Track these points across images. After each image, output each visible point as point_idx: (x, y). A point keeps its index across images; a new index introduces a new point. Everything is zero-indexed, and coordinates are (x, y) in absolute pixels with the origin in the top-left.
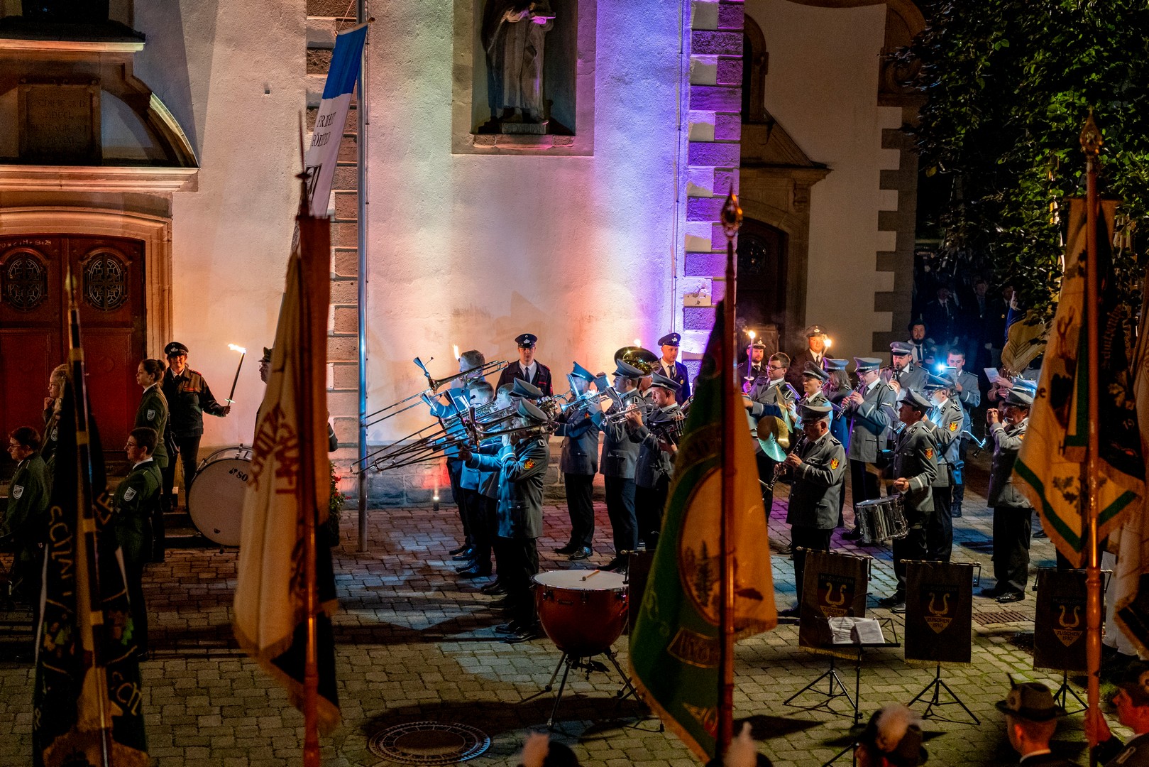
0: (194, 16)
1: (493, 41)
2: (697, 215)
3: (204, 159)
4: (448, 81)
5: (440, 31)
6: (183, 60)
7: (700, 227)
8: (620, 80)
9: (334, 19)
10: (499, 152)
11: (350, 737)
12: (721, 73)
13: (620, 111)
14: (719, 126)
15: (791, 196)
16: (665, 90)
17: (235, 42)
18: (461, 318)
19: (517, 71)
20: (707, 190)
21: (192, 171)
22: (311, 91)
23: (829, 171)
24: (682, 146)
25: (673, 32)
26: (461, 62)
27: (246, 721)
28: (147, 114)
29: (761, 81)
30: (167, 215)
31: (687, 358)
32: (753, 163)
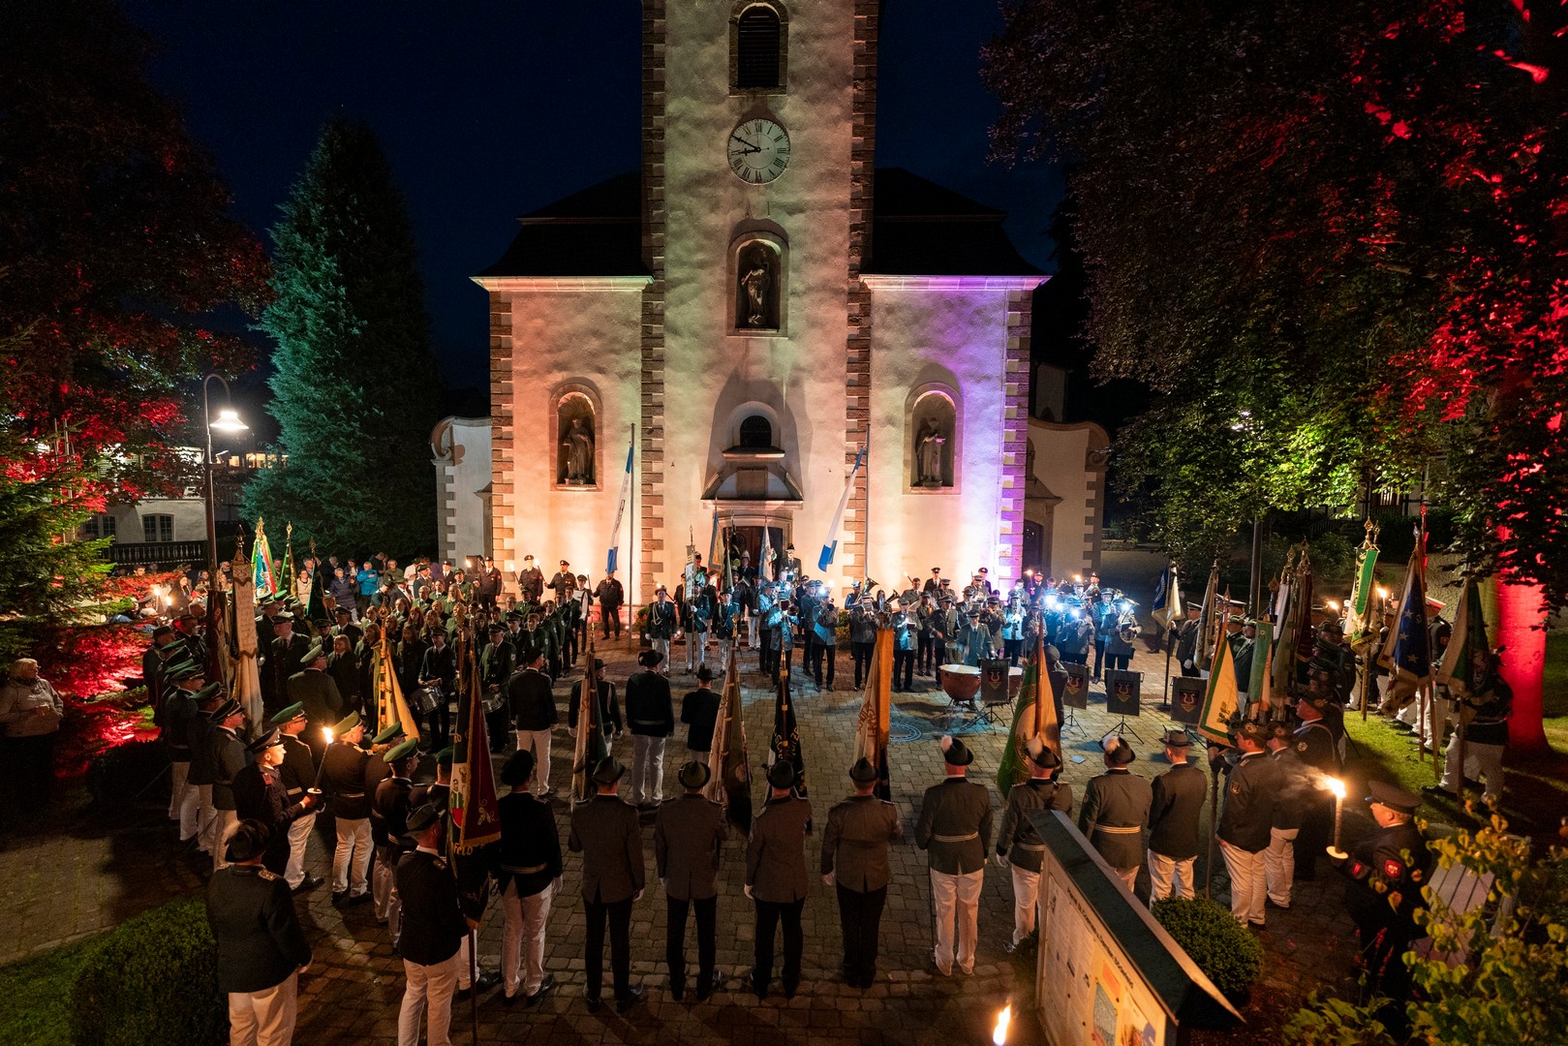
0: (803, 443)
1: (920, 449)
2: (1005, 519)
3: (805, 498)
4: (901, 465)
5: (898, 446)
6: (798, 460)
7: (1007, 523)
8: (973, 464)
9: (856, 442)
12: (1017, 460)
13: (973, 476)
14: (1016, 481)
15: (1045, 510)
16: (992, 467)
17: (818, 452)
18: (905, 560)
19: (929, 461)
20: (1010, 508)
21: (801, 502)
22: (847, 471)
24: (999, 490)
25: (995, 444)
28: (785, 481)
29: (1032, 463)
30: (791, 520)
31: (1001, 578)
32: (1028, 497)
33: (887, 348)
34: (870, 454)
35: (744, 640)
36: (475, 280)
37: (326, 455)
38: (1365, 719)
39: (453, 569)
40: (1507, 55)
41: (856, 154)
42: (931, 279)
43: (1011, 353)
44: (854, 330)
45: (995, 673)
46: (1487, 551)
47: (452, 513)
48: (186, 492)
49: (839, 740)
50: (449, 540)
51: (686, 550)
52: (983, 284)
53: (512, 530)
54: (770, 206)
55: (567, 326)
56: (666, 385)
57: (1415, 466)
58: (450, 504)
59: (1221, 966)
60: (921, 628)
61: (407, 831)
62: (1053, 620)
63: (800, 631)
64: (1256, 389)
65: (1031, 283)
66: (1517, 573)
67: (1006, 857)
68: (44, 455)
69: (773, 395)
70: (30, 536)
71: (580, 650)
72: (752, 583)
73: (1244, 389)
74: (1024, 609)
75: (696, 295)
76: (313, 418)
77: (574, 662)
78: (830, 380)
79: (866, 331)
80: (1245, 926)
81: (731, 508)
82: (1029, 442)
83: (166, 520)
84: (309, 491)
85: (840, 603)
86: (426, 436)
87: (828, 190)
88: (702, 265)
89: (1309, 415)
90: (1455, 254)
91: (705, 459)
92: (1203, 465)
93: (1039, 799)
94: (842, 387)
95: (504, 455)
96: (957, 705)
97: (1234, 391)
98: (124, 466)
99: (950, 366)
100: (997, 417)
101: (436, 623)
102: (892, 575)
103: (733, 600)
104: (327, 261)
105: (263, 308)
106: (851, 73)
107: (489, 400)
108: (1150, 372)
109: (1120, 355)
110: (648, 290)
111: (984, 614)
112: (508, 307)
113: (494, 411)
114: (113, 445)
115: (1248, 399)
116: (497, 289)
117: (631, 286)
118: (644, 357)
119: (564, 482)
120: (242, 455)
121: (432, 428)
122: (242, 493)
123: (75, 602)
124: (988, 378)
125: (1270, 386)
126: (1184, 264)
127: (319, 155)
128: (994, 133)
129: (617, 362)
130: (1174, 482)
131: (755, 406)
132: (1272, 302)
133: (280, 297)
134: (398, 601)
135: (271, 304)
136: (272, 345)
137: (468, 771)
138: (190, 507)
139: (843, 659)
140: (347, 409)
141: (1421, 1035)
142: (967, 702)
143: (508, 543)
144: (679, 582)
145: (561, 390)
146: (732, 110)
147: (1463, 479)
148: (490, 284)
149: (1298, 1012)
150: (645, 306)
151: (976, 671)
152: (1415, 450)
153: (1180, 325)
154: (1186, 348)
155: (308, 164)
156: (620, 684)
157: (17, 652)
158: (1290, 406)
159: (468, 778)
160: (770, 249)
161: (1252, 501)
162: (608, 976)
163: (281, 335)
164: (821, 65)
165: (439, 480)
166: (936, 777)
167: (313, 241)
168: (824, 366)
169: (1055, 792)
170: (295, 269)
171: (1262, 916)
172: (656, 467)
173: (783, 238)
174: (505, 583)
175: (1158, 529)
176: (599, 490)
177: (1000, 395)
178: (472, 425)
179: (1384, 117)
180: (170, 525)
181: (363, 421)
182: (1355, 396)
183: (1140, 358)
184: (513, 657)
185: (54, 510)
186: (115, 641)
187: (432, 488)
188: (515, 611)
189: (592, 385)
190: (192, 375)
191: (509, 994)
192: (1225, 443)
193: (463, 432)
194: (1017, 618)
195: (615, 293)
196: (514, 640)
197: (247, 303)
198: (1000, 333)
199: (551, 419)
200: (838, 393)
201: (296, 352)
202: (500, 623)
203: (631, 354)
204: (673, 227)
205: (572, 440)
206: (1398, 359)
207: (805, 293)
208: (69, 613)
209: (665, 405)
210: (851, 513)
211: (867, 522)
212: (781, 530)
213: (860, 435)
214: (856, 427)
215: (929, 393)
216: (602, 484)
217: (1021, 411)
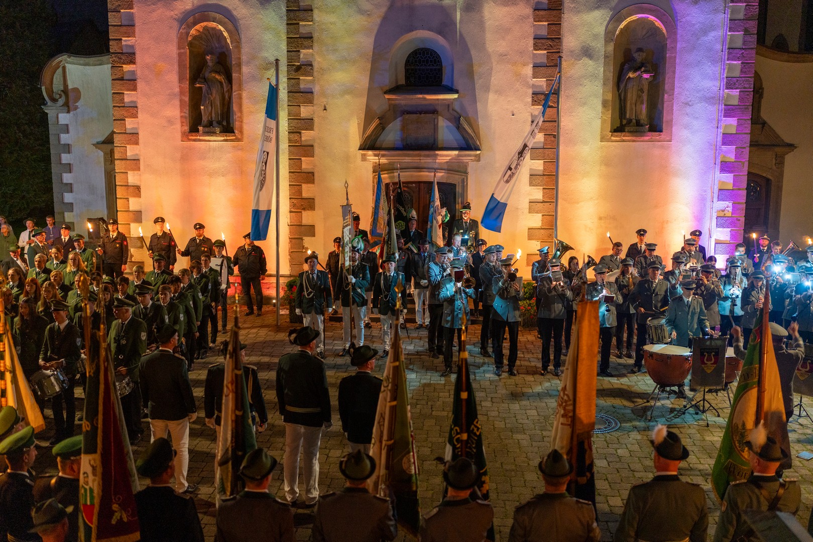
0: (480, 81)
1: (622, 86)
2: (725, 171)
3: (483, 147)
4: (599, 107)
5: (596, 83)
6: (474, 101)
7: (727, 177)
8: (687, 104)
9: (545, 79)
10: (624, 141)
11: (552, 416)
12: (741, 99)
13: (686, 120)
14: (739, 126)
15: (774, 161)
16: (711, 108)
17: (499, 92)
18: (603, 221)
19: (634, 101)
20: (731, 158)
21: (478, 152)
22: (533, 114)
23: (796, 147)
24: (718, 137)
25: (715, 79)
26: (606, 98)
27: (503, 405)
28: (459, 127)
29: (759, 102)
30: (466, 173)
31: (718, 243)
32: (754, 144)
34: (562, 93)
35: (409, 317)
39: (73, 234)
47: (69, 168)
49: (523, 431)
50: (66, 201)
51: (340, 210)
53: (138, 188)
56: (316, 14)
58: (65, 158)
60: (620, 300)
61: (33, 526)
62: (779, 292)
63: (476, 305)
69: (446, 26)
71: (220, 328)
72: (419, 249)
74: (745, 280)
77: (214, 341)
81: (395, 159)
82: (757, 77)
85: (525, 273)
86: (34, 76)
91: (364, 100)
93: (762, 499)
94: (528, 11)
95: (127, 99)
96: (663, 391)
100: (719, 47)
101: (55, 296)
102: (588, 239)
103: (397, 270)
107: (107, 32)
111: (699, 284)
113: (113, 46)
119: (197, 131)
121: (41, 69)
131: (423, 36)
134: (11, 272)
137: (98, 463)
139: (529, 338)
142: (676, 388)
143: (134, 204)
144: (334, 247)
145: (191, 20)
151: (686, 352)
156: (268, 367)
159: (99, 470)
165: (52, 130)
166: (637, 475)
169: (781, 491)
172: (305, 111)
174: (132, 250)
176: (238, 140)
177: (722, 18)
178: (88, 64)
184: (144, 336)
187: (44, 139)
188: (144, 282)
189: (227, 15)
193: (78, 71)
194: (736, 291)
196: (145, 315)
199: (180, 55)
200: (523, 18)
202: (128, 297)
205: (205, 80)
209: (316, 35)
210: (538, 165)
211: (557, 176)
212: (453, 186)
213: (550, 70)
214: (544, 60)
215: (634, 17)
216: (241, 132)
217: (748, 38)
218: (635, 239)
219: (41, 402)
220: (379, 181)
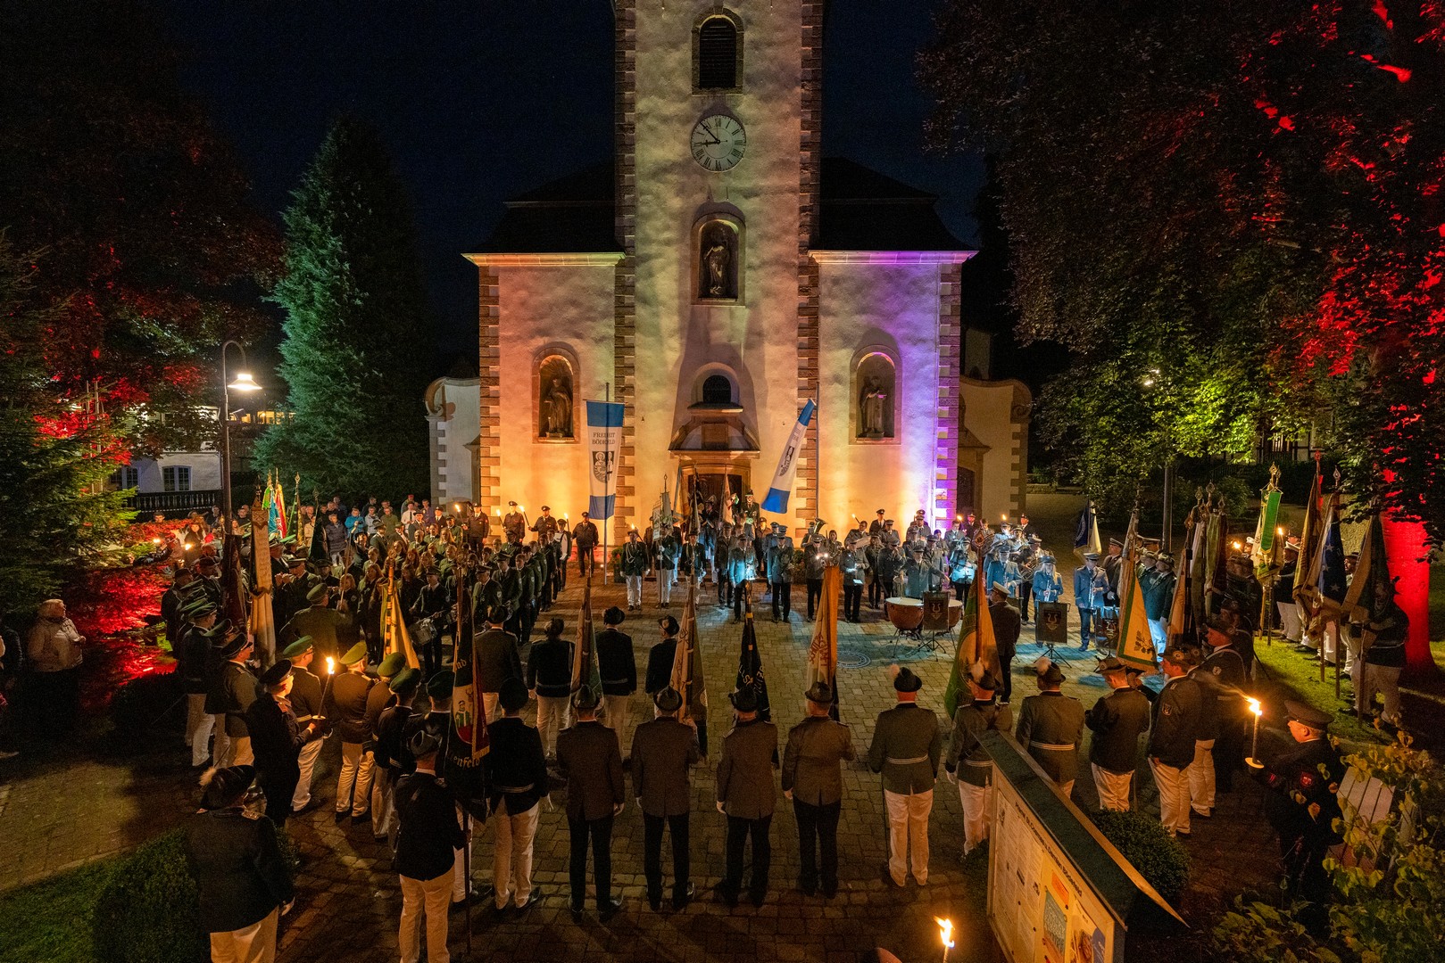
0: (759, 400)
1: (863, 404)
2: (941, 466)
3: (762, 447)
4: (847, 419)
5: (844, 402)
6: (755, 415)
7: (942, 470)
8: (911, 417)
9: (807, 398)
12: (950, 413)
13: (911, 428)
14: (950, 432)
15: (976, 458)
16: (928, 420)
17: (773, 408)
19: (872, 415)
20: (945, 456)
21: (758, 452)
23: (991, 448)
24: (935, 441)
25: (931, 399)
28: (743, 432)
29: (964, 416)
30: (749, 467)
31: (938, 519)
32: (961, 446)
33: (834, 315)
34: (820, 408)
36: (467, 256)
37: (329, 412)
38: (1269, 644)
39: (446, 514)
40: (1374, 59)
41: (804, 145)
42: (872, 254)
43: (943, 319)
44: (804, 299)
45: (936, 605)
46: (1375, 492)
47: (444, 463)
48: (203, 445)
49: (796, 667)
50: (440, 488)
52: (918, 258)
53: (498, 479)
54: (728, 191)
55: (548, 297)
56: (636, 348)
57: (1306, 416)
58: (441, 456)
59: (1153, 873)
64: (1164, 348)
65: (960, 257)
66: (1403, 511)
67: (955, 774)
68: (77, 414)
69: (733, 359)
70: (63, 487)
73: (1154, 349)
75: (663, 269)
76: (319, 379)
77: (555, 598)
78: (783, 344)
79: (815, 300)
80: (1173, 836)
81: (696, 457)
82: (961, 398)
83: (184, 472)
84: (314, 445)
86: (420, 394)
87: (780, 177)
88: (668, 243)
89: (1211, 371)
90: (1335, 230)
91: (672, 414)
92: (1119, 417)
93: (983, 719)
94: (794, 349)
95: (491, 412)
96: (902, 634)
97: (1144, 350)
98: (147, 423)
99: (890, 331)
100: (932, 376)
102: (841, 517)
104: (333, 240)
105: (275, 282)
106: (799, 75)
107: (478, 362)
108: (1068, 335)
109: (1042, 320)
110: (621, 265)
112: (495, 280)
113: (482, 372)
114: (139, 403)
115: (1157, 358)
116: (486, 264)
117: (606, 261)
118: (617, 323)
119: (545, 436)
120: (253, 413)
121: (425, 388)
122: (255, 447)
123: (102, 546)
124: (924, 341)
125: (1176, 346)
126: (1096, 240)
127: (328, 146)
128: (928, 126)
129: (593, 328)
130: (1093, 432)
131: (716, 366)
132: (1178, 272)
133: (291, 272)
134: (396, 544)
135: (284, 278)
136: (284, 314)
138: (206, 459)
140: (349, 371)
141: (1339, 936)
143: (494, 491)
144: (649, 524)
145: (542, 353)
146: (694, 107)
147: (1353, 427)
148: (479, 259)
149: (1225, 915)
150: (618, 278)
152: (1306, 403)
153: (1095, 294)
154: (1101, 312)
155: (317, 156)
157: (49, 592)
158: (1194, 364)
160: (729, 229)
161: (1162, 449)
162: (591, 889)
163: (291, 306)
164: (773, 69)
165: (432, 434)
167: (321, 222)
168: (777, 331)
169: (997, 713)
170: (305, 247)
171: (1187, 825)
172: (627, 422)
173: (740, 219)
174: (492, 527)
175: (1079, 474)
176: (576, 442)
177: (934, 355)
178: (462, 385)
179: (1271, 113)
180: (187, 476)
181: (364, 382)
182: (1252, 355)
183: (1060, 322)
185: (84, 463)
186: (138, 582)
187: (425, 441)
188: (502, 552)
189: (570, 349)
190: (212, 341)
191: (501, 907)
192: (1138, 397)
193: (452, 391)
195: (591, 267)
196: (503, 578)
197: (262, 277)
198: (934, 301)
199: (533, 379)
200: (790, 354)
201: (304, 321)
203: (606, 321)
204: (643, 209)
205: (552, 398)
206: (1289, 322)
207: (760, 267)
208: (97, 556)
209: (636, 366)
210: (803, 462)
211: (817, 469)
212: (739, 478)
213: (810, 392)
214: (806, 385)
215: (871, 354)
216: (579, 437)
217: (953, 370)
218: (876, 517)
219: (417, 648)
220: (680, 473)
